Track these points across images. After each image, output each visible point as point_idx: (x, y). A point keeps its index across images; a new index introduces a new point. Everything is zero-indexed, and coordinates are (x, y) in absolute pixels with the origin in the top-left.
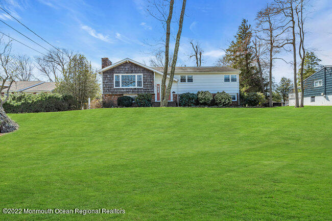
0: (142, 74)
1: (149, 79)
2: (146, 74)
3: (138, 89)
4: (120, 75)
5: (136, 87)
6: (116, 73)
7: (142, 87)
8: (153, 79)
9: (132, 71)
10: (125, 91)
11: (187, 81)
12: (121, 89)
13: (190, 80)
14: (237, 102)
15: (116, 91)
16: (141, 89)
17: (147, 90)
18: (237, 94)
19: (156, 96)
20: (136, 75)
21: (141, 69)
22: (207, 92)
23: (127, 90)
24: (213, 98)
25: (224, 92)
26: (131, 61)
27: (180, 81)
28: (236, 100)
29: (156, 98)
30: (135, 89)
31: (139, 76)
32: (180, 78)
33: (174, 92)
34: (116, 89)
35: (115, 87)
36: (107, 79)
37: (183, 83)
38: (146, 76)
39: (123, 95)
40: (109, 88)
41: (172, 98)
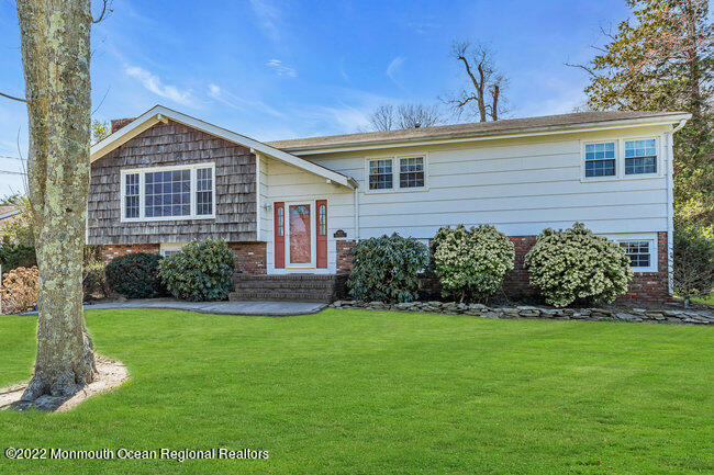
0: (212, 165)
1: (236, 180)
2: (226, 161)
3: (199, 223)
4: (142, 172)
5: (193, 215)
6: (129, 166)
7: (213, 216)
8: (252, 183)
9: (180, 153)
10: (155, 231)
11: (396, 180)
12: (142, 225)
13: (413, 178)
14: (660, 277)
15: (126, 232)
16: (209, 222)
17: (231, 229)
18: (662, 236)
19: (270, 249)
20: (193, 168)
21: (209, 145)
22: (488, 229)
23: (163, 230)
24: (519, 261)
25: (579, 231)
26: (173, 117)
27: (364, 185)
28: (653, 268)
29: (271, 259)
30: (190, 223)
31: (202, 173)
32: (366, 174)
33: (340, 233)
34: (130, 226)
35: (123, 219)
36: (99, 189)
37: (382, 194)
38: (225, 172)
39: (158, 245)
40: (107, 224)
41: (332, 257)
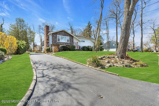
1: (72, 39)
3: (68, 43)
4: (60, 36)
6: (58, 35)
7: (69, 42)
9: (65, 35)
10: (62, 43)
11: (83, 41)
12: (60, 42)
15: (58, 43)
16: (69, 43)
17: (71, 44)
21: (69, 35)
26: (65, 30)
30: (66, 43)
31: (68, 38)
33: (79, 45)
35: (57, 41)
36: (54, 37)
38: (70, 38)
39: (59, 45)
40: (55, 42)
41: (78, 48)
